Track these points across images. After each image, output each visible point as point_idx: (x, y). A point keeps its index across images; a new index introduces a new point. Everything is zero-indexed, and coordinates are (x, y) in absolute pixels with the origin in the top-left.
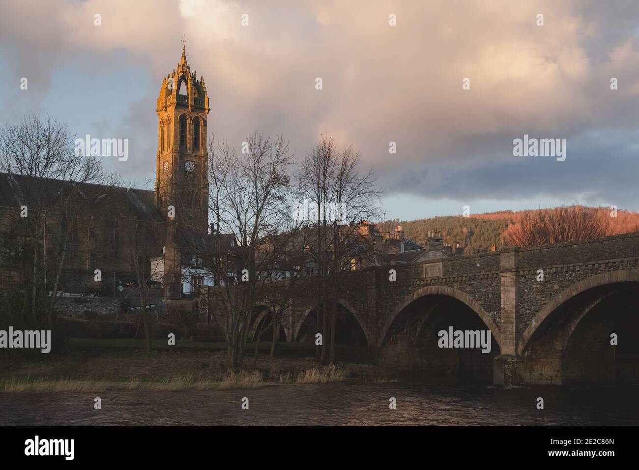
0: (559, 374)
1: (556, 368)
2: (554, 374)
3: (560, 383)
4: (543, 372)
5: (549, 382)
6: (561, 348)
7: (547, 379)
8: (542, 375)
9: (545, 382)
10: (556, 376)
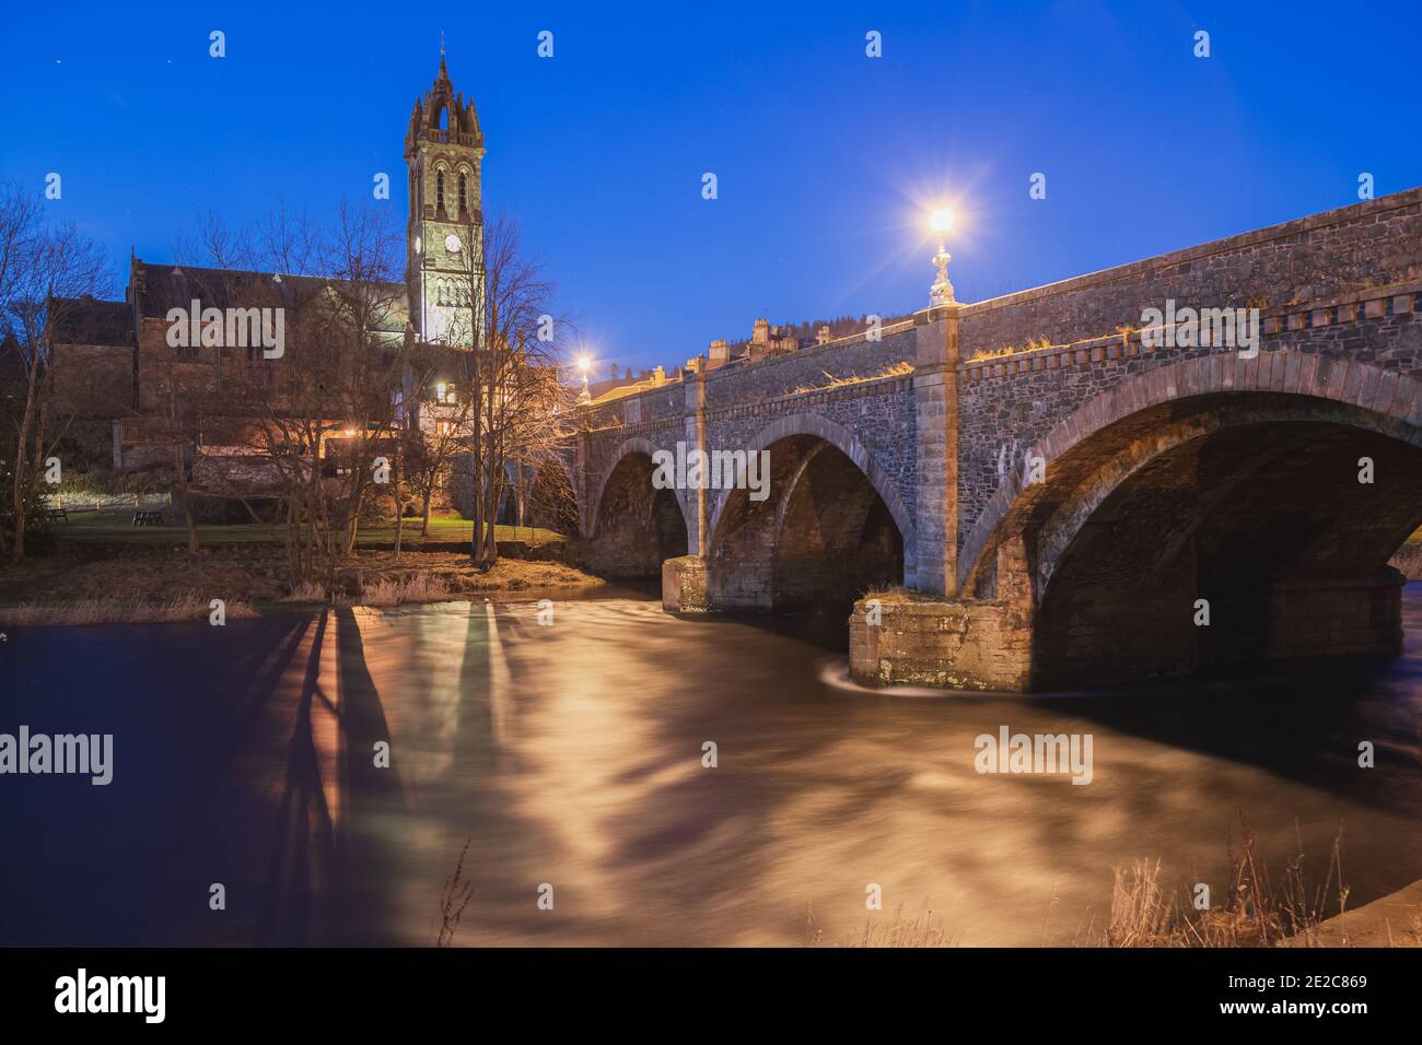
0: (769, 589)
1: (763, 578)
2: (760, 587)
3: (770, 604)
4: (744, 586)
5: (751, 601)
6: (772, 545)
7: (750, 597)
8: (740, 589)
9: (745, 602)
10: (764, 591)
